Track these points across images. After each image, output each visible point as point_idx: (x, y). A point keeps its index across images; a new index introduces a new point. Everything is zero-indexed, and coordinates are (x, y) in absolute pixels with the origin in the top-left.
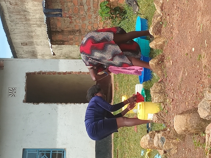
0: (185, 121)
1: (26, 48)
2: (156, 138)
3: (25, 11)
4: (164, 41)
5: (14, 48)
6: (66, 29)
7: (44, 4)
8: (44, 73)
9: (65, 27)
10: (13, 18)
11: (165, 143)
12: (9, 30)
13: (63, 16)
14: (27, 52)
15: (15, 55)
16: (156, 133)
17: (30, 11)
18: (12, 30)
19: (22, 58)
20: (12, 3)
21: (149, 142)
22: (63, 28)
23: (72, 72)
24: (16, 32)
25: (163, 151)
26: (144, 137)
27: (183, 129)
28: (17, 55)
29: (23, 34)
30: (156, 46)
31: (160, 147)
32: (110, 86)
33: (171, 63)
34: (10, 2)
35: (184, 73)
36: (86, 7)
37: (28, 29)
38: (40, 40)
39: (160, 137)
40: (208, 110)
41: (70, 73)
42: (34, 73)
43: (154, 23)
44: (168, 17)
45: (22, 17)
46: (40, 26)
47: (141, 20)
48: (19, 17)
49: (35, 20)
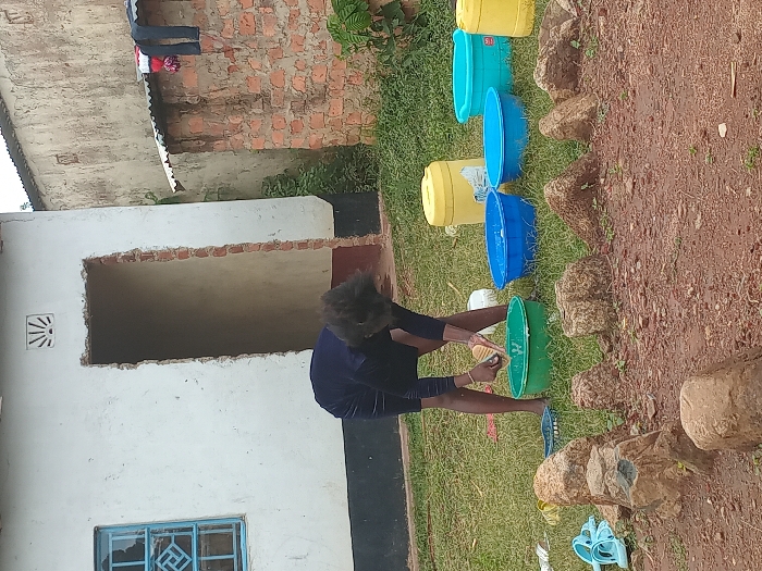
1: (73, 172)
2: (593, 464)
3: (63, 41)
4: (592, 109)
5: (32, 176)
6: (214, 95)
7: (134, 9)
8: (149, 256)
10: (22, 68)
14: (79, 187)
16: (594, 448)
17: (80, 41)
18: (20, 113)
20: (14, 16)
21: (566, 478)
22: (205, 89)
23: (247, 245)
24: (36, 119)
25: (616, 510)
26: (548, 462)
27: (721, 430)
28: (46, 200)
29: (61, 123)
31: (613, 495)
33: (629, 186)
34: (5, 11)
36: (282, 12)
37: (76, 105)
41: (238, 249)
42: (113, 259)
43: (549, 46)
44: (602, 21)
45: (54, 64)
48: (42, 63)
49: (99, 71)
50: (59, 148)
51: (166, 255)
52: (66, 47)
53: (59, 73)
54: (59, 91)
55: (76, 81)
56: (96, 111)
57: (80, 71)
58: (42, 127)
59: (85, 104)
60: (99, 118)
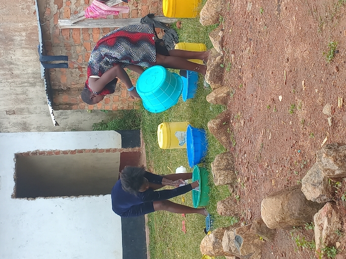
0: (280, 206)
1: (13, 119)
2: (225, 239)
3: (11, 63)
4: (228, 92)
6: (73, 86)
8: (43, 153)
9: (73, 83)
11: (242, 245)
13: (69, 66)
14: (15, 125)
16: (226, 231)
17: (18, 63)
21: (214, 244)
22: (70, 84)
23: (85, 150)
26: (206, 238)
27: (278, 220)
30: (216, 99)
33: (242, 123)
35: (265, 136)
37: (15, 90)
38: (34, 106)
39: (233, 237)
40: (320, 186)
41: (81, 151)
42: (28, 154)
43: (211, 66)
44: (233, 55)
45: (7, 72)
46: (33, 85)
48: (2, 72)
49: (26, 76)
50: (7, 108)
51: (50, 153)
52: (12, 66)
53: (9, 77)
54: (8, 84)
55: (16, 80)
56: (24, 93)
57: (17, 76)
58: (0, 98)
59: (19, 90)
60: (24, 96)
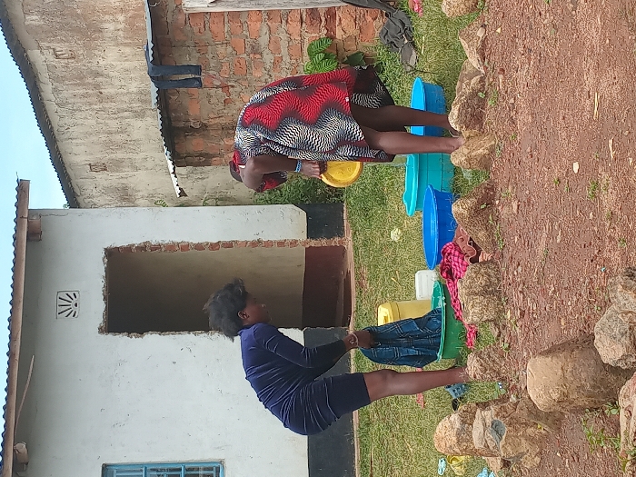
0: (560, 372)
1: (103, 179)
2: (478, 423)
3: (98, 74)
4: (492, 146)
5: (69, 180)
6: (213, 122)
7: (151, 52)
8: (158, 247)
9: (212, 116)
10: (65, 94)
11: (504, 437)
12: (55, 130)
13: (204, 83)
14: (107, 190)
15: (73, 200)
16: (478, 411)
17: (112, 74)
18: (63, 129)
19: (94, 206)
20: (59, 53)
21: (458, 434)
22: (206, 117)
23: (236, 242)
24: (74, 135)
25: (499, 461)
26: (445, 422)
27: (555, 396)
28: (80, 199)
29: (94, 138)
30: (469, 160)
31: (491, 448)
32: (344, 277)
33: (515, 207)
34: (54, 49)
35: (551, 236)
36: (268, 58)
37: (106, 125)
38: (142, 155)
39: (489, 422)
40: (623, 339)
41: (229, 245)
42: (129, 249)
43: (461, 96)
44: (501, 77)
45: (90, 92)
46: (140, 115)
47: (426, 87)
48: (81, 91)
49: (126, 98)
50: (92, 159)
51: (171, 247)
52: (100, 79)
53: (94, 99)
54: (93, 113)
55: (107, 106)
56: (122, 130)
57: (110, 98)
58: (79, 141)
59: (114, 124)
60: (124, 136)
